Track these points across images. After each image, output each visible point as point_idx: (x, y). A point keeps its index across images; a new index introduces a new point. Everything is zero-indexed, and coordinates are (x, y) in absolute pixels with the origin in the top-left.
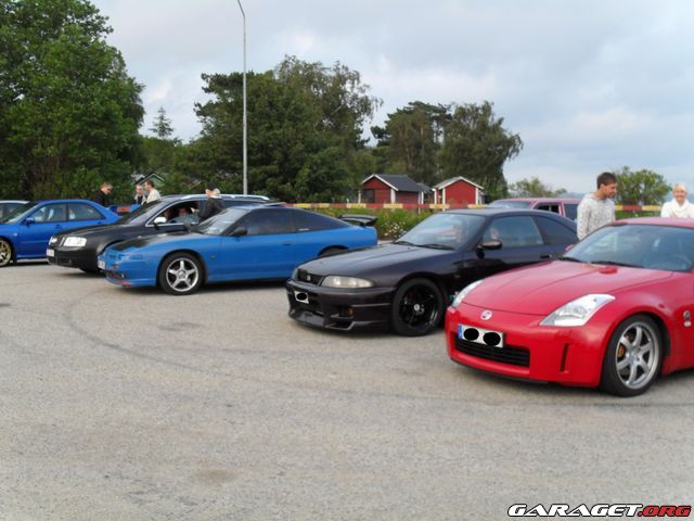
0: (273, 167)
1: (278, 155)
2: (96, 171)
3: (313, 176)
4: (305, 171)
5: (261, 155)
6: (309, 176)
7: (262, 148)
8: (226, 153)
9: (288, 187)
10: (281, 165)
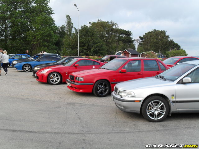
0: (85, 48)
1: (86, 45)
2: (46, 48)
3: (95, 50)
4: (92, 49)
5: (83, 44)
6: (94, 50)
7: (83, 43)
8: (74, 44)
9: (88, 52)
10: (87, 47)
